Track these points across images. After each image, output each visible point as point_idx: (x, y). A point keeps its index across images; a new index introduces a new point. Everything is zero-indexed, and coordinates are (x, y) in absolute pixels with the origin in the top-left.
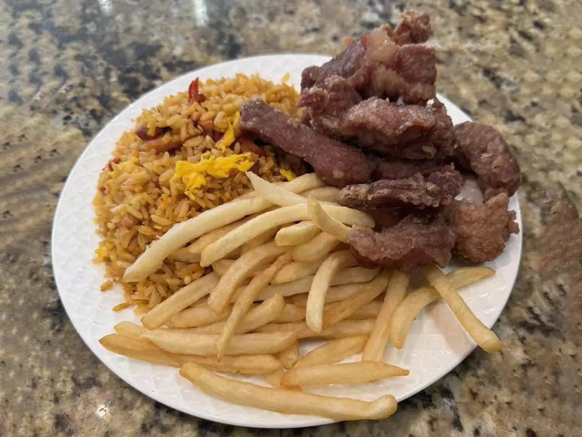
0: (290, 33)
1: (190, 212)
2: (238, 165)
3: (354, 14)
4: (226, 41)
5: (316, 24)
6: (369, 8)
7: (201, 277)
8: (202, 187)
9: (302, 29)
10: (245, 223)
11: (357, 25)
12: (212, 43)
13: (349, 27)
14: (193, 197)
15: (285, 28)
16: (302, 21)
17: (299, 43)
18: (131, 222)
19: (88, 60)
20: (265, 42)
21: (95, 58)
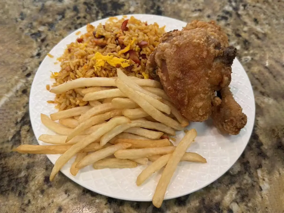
0: (187, 10)
1: (92, 75)
2: (122, 64)
3: (220, 5)
4: (155, 8)
5: (201, 7)
6: (229, 3)
7: (83, 106)
8: (101, 67)
9: (193, 9)
10: (111, 89)
11: (221, 11)
12: (149, 8)
13: (217, 12)
14: (96, 69)
15: (185, 6)
16: (194, 4)
17: (190, 15)
18: (69, 69)
19: (90, 6)
20: (174, 12)
21: (92, 5)
